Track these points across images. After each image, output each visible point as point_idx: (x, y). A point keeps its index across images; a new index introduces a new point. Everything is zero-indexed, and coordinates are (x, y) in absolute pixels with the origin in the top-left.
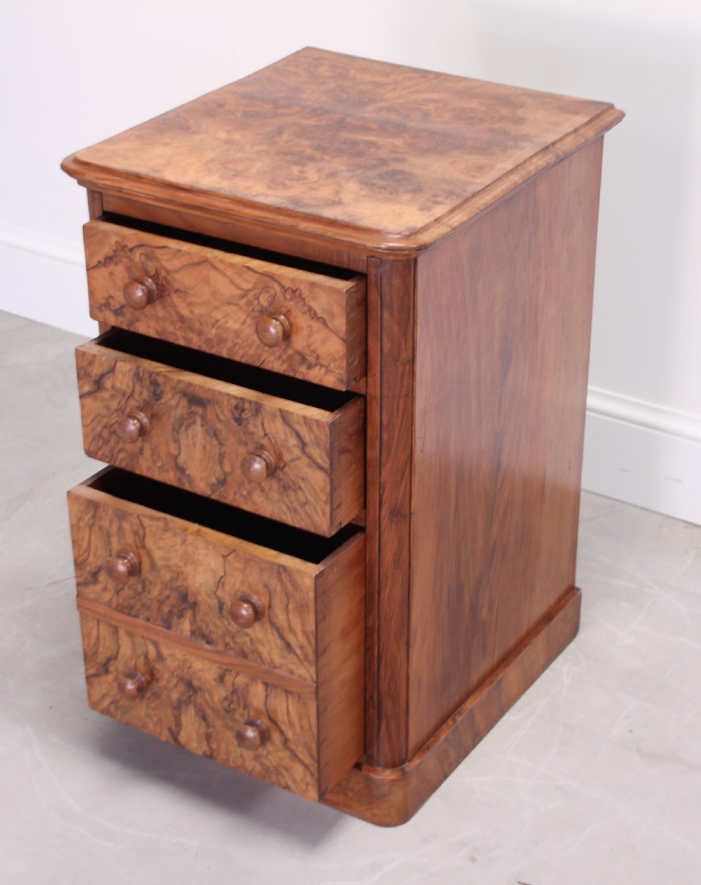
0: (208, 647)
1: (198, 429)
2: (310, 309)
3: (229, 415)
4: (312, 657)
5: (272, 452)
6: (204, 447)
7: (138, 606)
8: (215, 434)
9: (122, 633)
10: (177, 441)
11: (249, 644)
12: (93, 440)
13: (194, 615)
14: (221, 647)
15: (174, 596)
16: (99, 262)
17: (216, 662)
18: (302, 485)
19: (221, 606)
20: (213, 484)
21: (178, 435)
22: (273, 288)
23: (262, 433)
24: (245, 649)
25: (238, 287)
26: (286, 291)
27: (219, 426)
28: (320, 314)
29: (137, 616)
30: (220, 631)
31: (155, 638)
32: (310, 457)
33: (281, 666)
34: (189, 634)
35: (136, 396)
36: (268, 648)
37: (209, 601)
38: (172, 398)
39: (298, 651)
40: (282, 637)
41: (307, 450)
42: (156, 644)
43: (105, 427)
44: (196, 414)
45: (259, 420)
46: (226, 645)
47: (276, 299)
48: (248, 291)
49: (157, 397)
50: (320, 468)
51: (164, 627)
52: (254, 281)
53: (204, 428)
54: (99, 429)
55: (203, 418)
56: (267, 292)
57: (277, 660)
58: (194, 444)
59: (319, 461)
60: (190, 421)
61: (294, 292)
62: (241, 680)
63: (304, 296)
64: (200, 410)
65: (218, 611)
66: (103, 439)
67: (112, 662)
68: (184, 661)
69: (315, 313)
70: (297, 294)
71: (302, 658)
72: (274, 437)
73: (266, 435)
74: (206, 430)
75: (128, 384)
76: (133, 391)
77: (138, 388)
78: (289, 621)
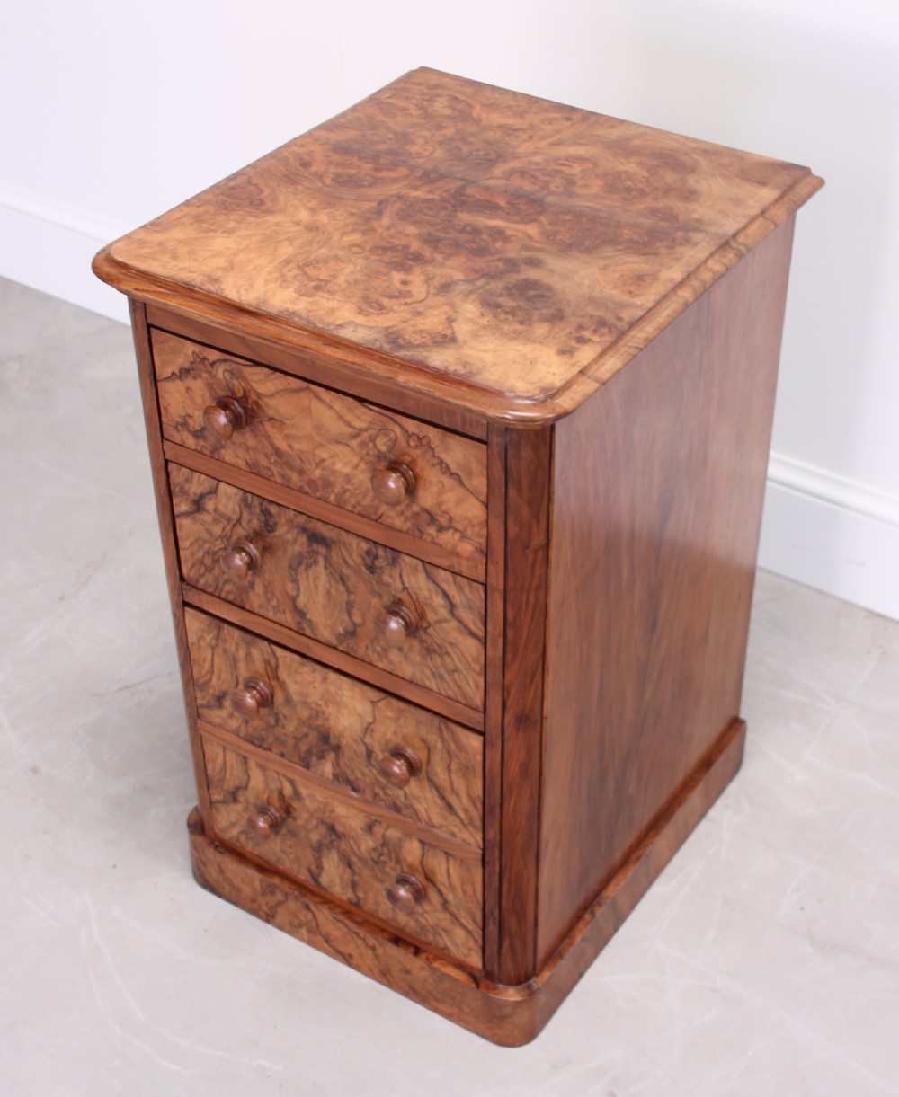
0: (353, 794)
1: (320, 570)
2: (441, 462)
3: (359, 560)
4: (479, 823)
5: (413, 608)
6: (329, 592)
7: (271, 739)
8: (342, 580)
9: (252, 764)
10: (295, 581)
11: (402, 798)
12: (193, 566)
13: (337, 758)
14: (369, 796)
15: (313, 737)
16: (174, 374)
17: (364, 811)
18: (450, 651)
19: (370, 754)
20: (340, 634)
21: (296, 574)
22: (393, 431)
23: (400, 586)
24: (398, 802)
25: (349, 424)
26: (409, 436)
27: (345, 571)
28: (454, 468)
29: (269, 750)
30: (368, 780)
31: (292, 776)
32: (460, 621)
33: (441, 827)
34: (331, 777)
35: (244, 524)
36: (425, 805)
37: (355, 746)
38: (288, 532)
39: (462, 815)
40: (443, 797)
41: (456, 613)
42: (292, 782)
43: (208, 553)
44: (318, 553)
45: (397, 571)
46: (376, 795)
47: (397, 443)
48: (361, 430)
49: (269, 528)
50: (473, 635)
51: (301, 765)
52: (369, 420)
53: (328, 571)
54: (200, 554)
55: (326, 559)
56: (386, 435)
57: (437, 820)
58: (316, 587)
59: (472, 627)
60: (311, 561)
61: (420, 439)
62: (393, 834)
63: (432, 446)
64: (323, 550)
65: (365, 757)
66: (205, 566)
67: (241, 792)
68: (326, 804)
69: (447, 467)
70: (424, 442)
71: (466, 821)
72: (415, 593)
73: (405, 588)
74: (331, 573)
75: (234, 510)
76: (240, 517)
77: (246, 516)
78: (451, 781)
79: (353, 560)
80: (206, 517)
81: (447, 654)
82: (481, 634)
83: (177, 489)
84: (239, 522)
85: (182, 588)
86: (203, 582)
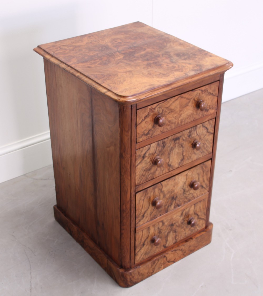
0: (179, 207)
1: (176, 148)
4: (208, 185)
6: (178, 153)
7: (157, 214)
8: (182, 146)
9: (151, 227)
10: (169, 157)
11: (191, 196)
12: (140, 178)
13: (175, 201)
14: (182, 204)
15: (170, 201)
16: (142, 120)
25: (189, 99)
26: (203, 92)
27: (183, 142)
28: (212, 92)
29: (157, 217)
30: (183, 199)
32: (209, 132)
34: (173, 209)
35: (157, 152)
36: (196, 192)
38: (169, 144)
42: (162, 221)
43: (144, 170)
44: (176, 143)
45: (196, 131)
47: (200, 95)
49: (164, 147)
51: (165, 213)
53: (178, 146)
56: (197, 95)
57: (199, 194)
58: (175, 154)
61: (205, 90)
63: (208, 90)
64: (178, 141)
65: (183, 193)
66: (143, 175)
67: (146, 240)
68: (171, 219)
69: (210, 93)
73: (197, 134)
75: (154, 150)
77: (158, 149)
78: (203, 179)
79: (185, 137)
80: (146, 159)
81: (205, 144)
82: (213, 132)
83: (138, 157)
84: (155, 152)
85: (136, 189)
86: (142, 181)
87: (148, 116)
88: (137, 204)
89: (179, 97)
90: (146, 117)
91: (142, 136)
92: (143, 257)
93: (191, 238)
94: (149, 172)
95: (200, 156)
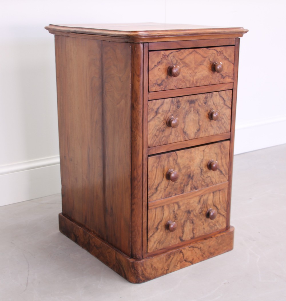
1: (192, 113)
3: (203, 102)
4: (228, 172)
7: (172, 191)
8: (198, 112)
10: (184, 122)
11: (209, 181)
12: (152, 139)
14: (200, 188)
15: (186, 178)
16: (155, 65)
18: (223, 117)
19: (201, 171)
20: (196, 133)
21: (185, 119)
22: (214, 53)
24: (208, 183)
25: (203, 57)
26: (218, 53)
27: (199, 108)
28: (227, 57)
29: (171, 196)
30: (200, 182)
32: (226, 105)
33: (218, 182)
34: (189, 190)
35: (171, 111)
36: (215, 177)
37: (198, 172)
38: (184, 105)
39: (224, 172)
40: (219, 170)
41: (225, 103)
42: (178, 203)
44: (192, 107)
45: (212, 99)
46: (202, 186)
47: (215, 57)
48: (206, 57)
49: (178, 107)
51: (181, 193)
53: (194, 111)
55: (194, 107)
56: (212, 55)
57: (218, 180)
58: (191, 119)
60: (190, 111)
61: (220, 52)
62: (206, 197)
63: (223, 53)
64: (193, 105)
65: (200, 174)
66: (156, 136)
68: (187, 203)
69: (226, 58)
71: (225, 174)
72: (216, 103)
73: (214, 104)
75: (168, 107)
76: (170, 109)
77: (172, 107)
78: (222, 162)
79: (201, 103)
80: (159, 115)
81: (223, 118)
82: (230, 106)
83: (150, 110)
84: (169, 111)
85: (148, 150)
86: (155, 143)
87: (161, 62)
88: (150, 171)
89: (193, 51)
90: (159, 63)
91: (155, 85)
92: (156, 247)
93: (211, 237)
94: (162, 134)
95: (217, 132)
